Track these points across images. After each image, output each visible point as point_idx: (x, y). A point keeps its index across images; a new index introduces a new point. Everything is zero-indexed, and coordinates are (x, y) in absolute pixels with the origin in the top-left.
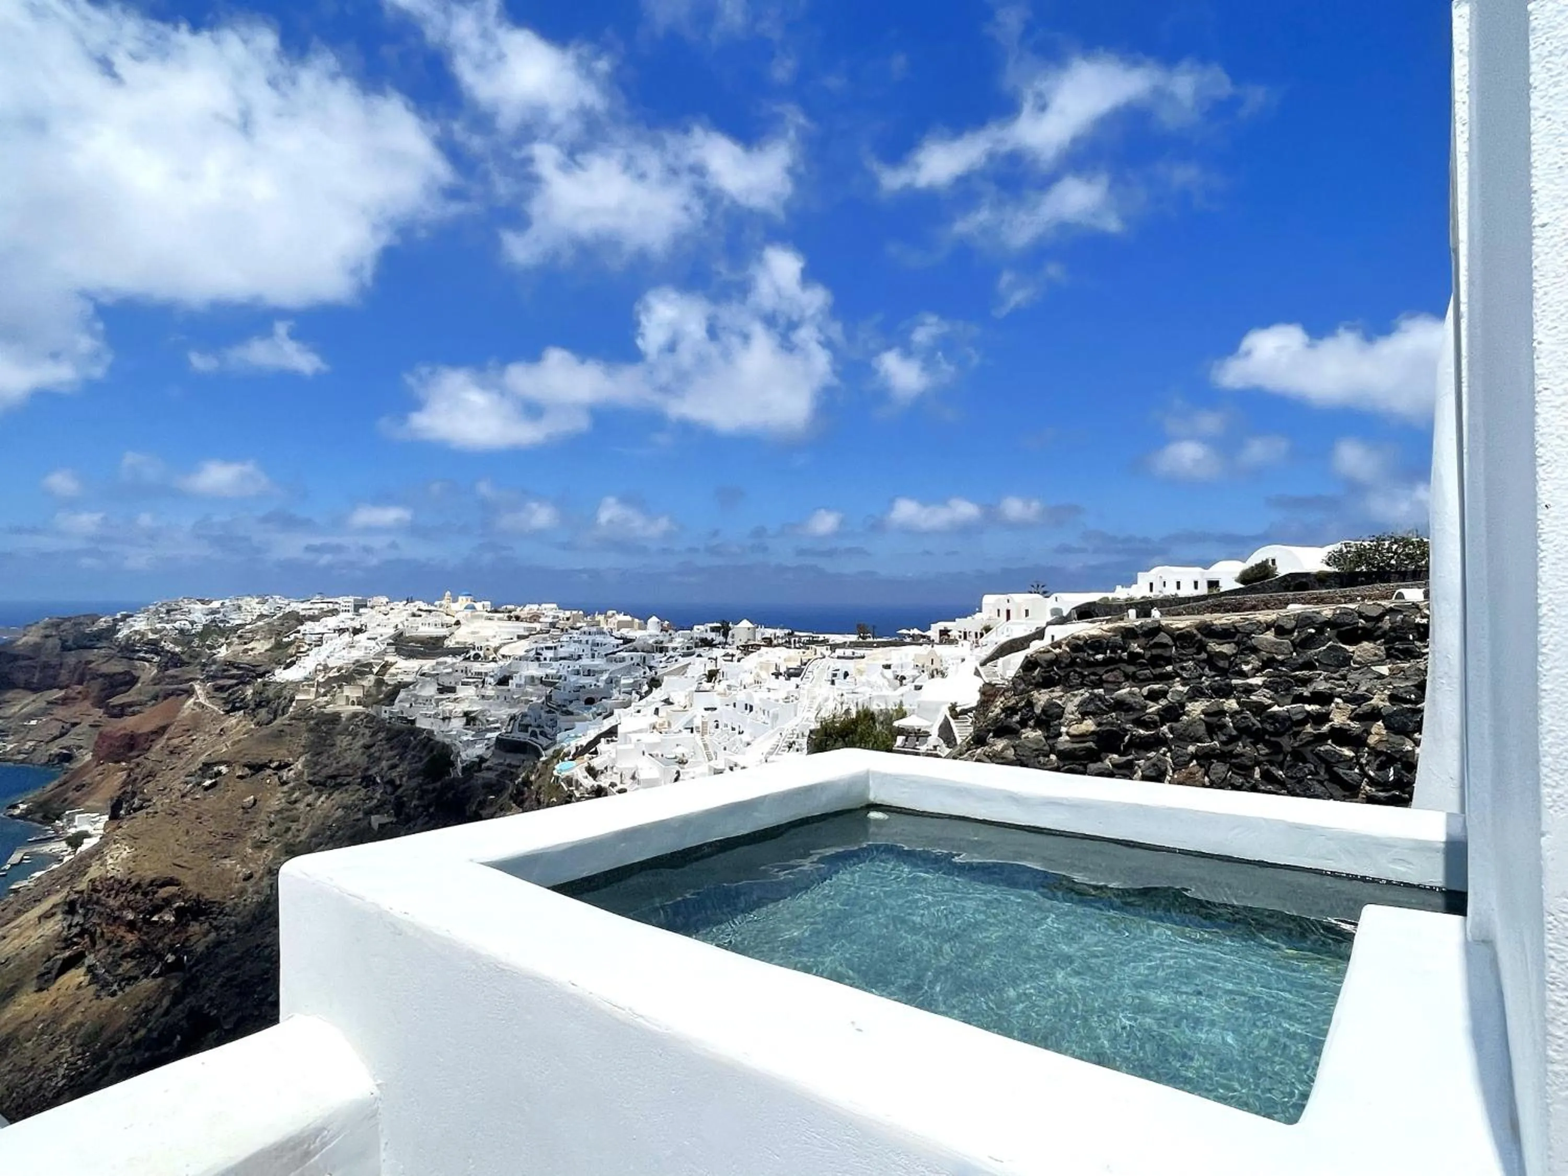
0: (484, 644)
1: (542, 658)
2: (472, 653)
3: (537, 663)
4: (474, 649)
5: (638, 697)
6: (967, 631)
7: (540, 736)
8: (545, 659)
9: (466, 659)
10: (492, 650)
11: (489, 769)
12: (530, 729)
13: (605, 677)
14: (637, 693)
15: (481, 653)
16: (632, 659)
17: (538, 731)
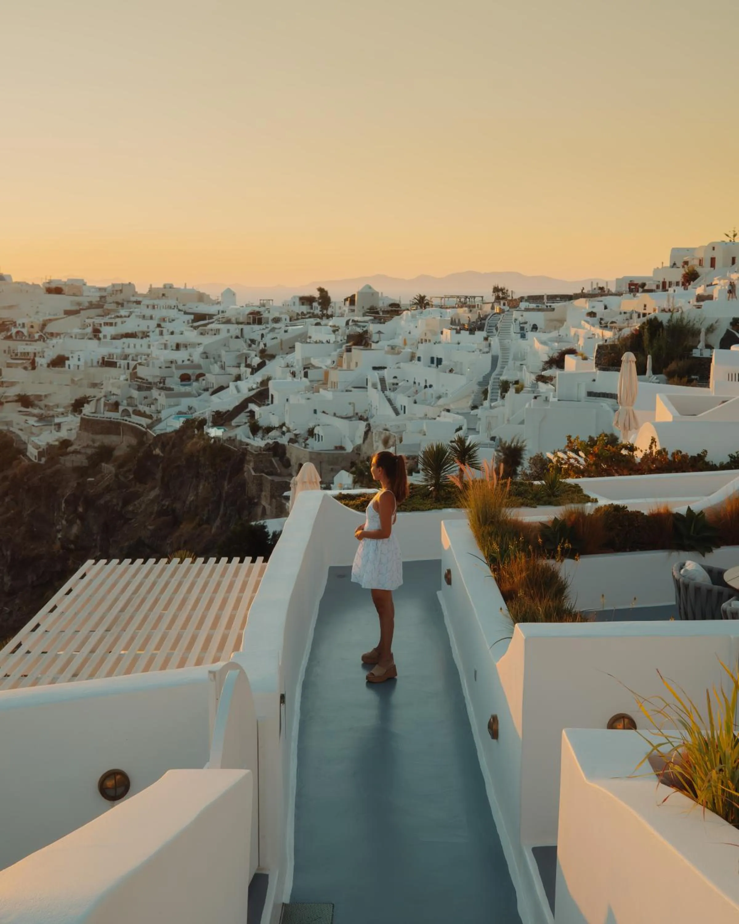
0: (26, 321)
1: (101, 335)
2: (14, 331)
3: (96, 342)
4: (15, 326)
5: (249, 370)
6: (667, 281)
7: (133, 416)
8: (105, 337)
9: (9, 338)
10: (36, 328)
11: (75, 452)
12: (121, 408)
13: (200, 349)
14: (248, 366)
15: (25, 331)
16: (228, 331)
17: (130, 409)
